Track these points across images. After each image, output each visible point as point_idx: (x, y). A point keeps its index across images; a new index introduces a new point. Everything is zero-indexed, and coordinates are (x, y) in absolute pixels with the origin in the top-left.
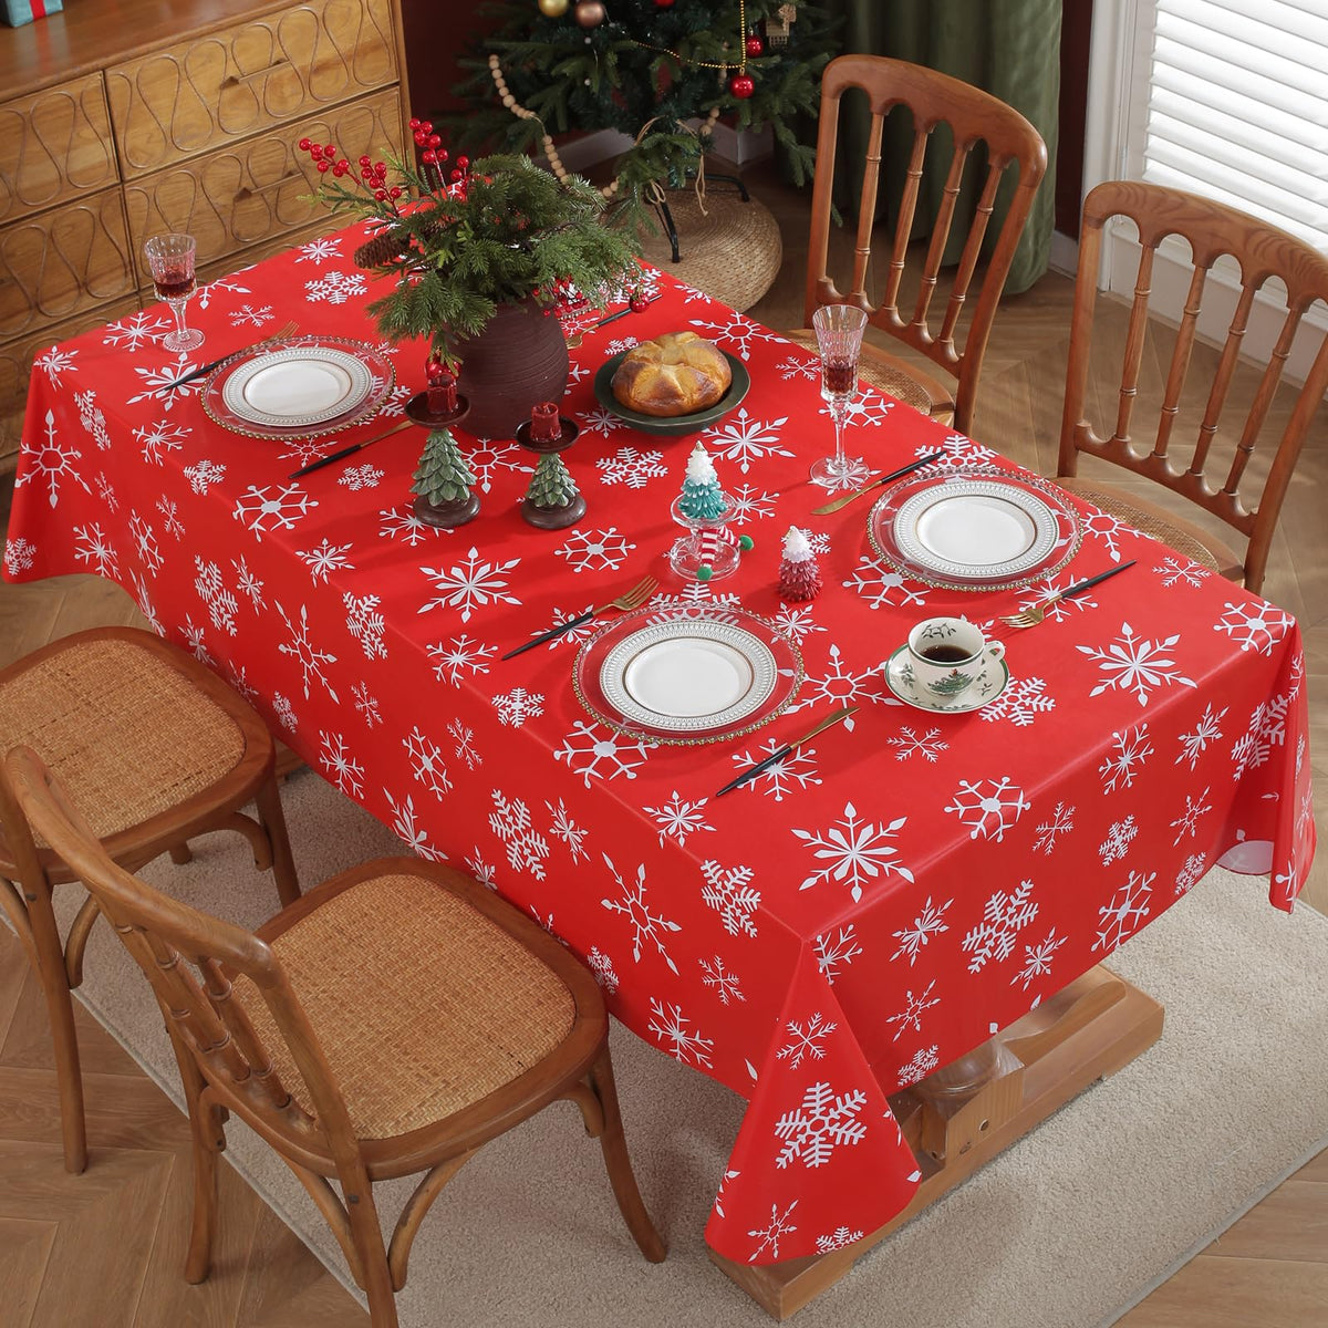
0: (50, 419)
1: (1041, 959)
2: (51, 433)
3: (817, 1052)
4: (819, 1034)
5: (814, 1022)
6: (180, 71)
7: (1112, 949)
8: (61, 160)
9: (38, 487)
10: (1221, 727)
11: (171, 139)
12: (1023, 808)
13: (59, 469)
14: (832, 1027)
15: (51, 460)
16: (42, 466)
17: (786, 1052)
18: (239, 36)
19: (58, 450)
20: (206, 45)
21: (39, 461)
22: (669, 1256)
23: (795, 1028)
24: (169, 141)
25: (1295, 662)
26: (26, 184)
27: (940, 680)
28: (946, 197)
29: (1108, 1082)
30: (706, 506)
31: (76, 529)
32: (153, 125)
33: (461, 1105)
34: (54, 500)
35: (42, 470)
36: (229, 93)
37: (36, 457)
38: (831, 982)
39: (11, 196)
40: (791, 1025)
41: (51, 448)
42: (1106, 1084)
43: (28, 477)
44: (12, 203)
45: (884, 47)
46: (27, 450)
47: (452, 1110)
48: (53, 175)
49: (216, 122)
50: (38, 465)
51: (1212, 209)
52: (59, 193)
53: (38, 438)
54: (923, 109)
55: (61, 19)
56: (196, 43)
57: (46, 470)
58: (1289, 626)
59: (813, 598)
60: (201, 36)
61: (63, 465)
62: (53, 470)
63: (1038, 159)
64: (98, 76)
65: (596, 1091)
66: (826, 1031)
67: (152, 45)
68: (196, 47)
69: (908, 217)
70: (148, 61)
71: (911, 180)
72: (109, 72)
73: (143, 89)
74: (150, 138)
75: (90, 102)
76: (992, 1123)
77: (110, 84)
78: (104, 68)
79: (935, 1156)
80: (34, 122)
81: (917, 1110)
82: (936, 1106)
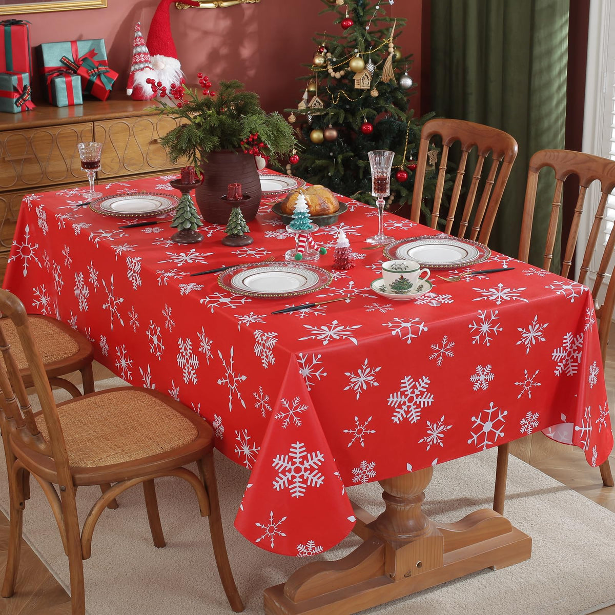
0: (27, 229)
1: (436, 433)
2: (27, 237)
3: (298, 422)
4: (298, 410)
5: (296, 402)
6: (130, 131)
7: (481, 449)
8: (68, 161)
9: (18, 263)
10: (545, 333)
11: (122, 163)
12: (423, 329)
13: (29, 257)
14: (305, 408)
15: (26, 251)
16: (21, 253)
17: (280, 416)
18: (160, 120)
19: (29, 246)
20: (144, 121)
21: (20, 251)
22: (245, 610)
23: (285, 403)
24: (122, 164)
25: (587, 311)
26: (50, 169)
27: (394, 281)
28: (474, 181)
29: (498, 572)
30: (301, 222)
31: (34, 289)
32: (115, 154)
33: (127, 459)
34: (25, 272)
35: (21, 256)
36: (153, 147)
37: (19, 248)
38: (309, 389)
39: (42, 173)
40: (283, 400)
41: (26, 245)
42: (495, 572)
43: (14, 258)
44: (43, 178)
45: (449, 115)
46: (15, 243)
47: (122, 461)
48: (64, 168)
49: (145, 160)
50: (19, 252)
51: (589, 157)
52: (66, 178)
53: (21, 239)
54: (465, 139)
55: (81, 108)
56: (139, 119)
57: (23, 256)
58: (584, 290)
59: (348, 269)
60: (142, 116)
61: (31, 254)
62: (26, 256)
63: (513, 151)
64: (90, 124)
65: (206, 489)
66: (302, 409)
67: (117, 115)
68: (139, 121)
69: (456, 194)
70: (115, 122)
71: (459, 175)
72: (96, 123)
73: (111, 136)
74: (112, 160)
75: (85, 136)
76: (424, 565)
77: (96, 129)
78: (93, 121)
79: (391, 576)
80: (58, 140)
81: (381, 546)
82: (391, 544)
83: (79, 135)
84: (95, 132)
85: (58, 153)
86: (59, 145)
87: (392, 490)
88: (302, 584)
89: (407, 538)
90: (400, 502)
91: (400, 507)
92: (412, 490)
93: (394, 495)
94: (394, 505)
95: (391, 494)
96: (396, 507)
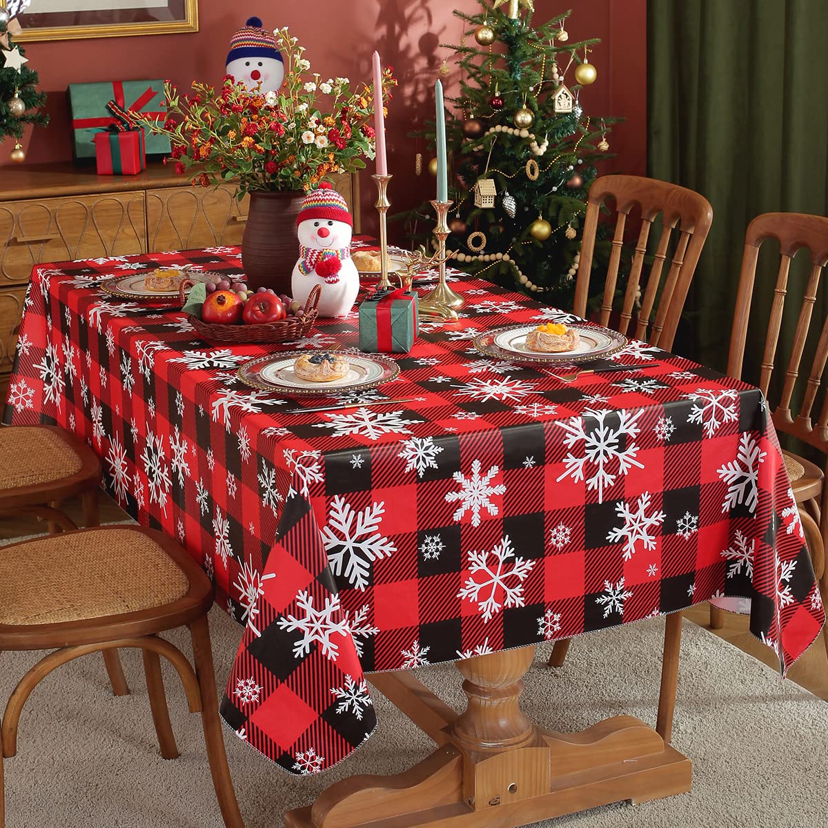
6: (198, 204)
8: (108, 245)
20: (218, 191)
32: (175, 236)
64: (141, 193)
67: (179, 181)
68: (211, 191)
70: (177, 191)
72: (149, 192)
73: (170, 210)
74: (172, 245)
75: (134, 210)
76: (520, 789)
77: (149, 201)
78: (146, 188)
79: (470, 802)
80: (94, 215)
81: (457, 758)
82: (471, 754)
83: (125, 208)
84: (148, 204)
85: (94, 233)
86: (95, 222)
87: (471, 675)
88: (334, 805)
89: (494, 747)
90: (485, 694)
91: (484, 701)
92: (499, 676)
93: (476, 684)
94: (477, 699)
95: (472, 682)
96: (479, 701)
